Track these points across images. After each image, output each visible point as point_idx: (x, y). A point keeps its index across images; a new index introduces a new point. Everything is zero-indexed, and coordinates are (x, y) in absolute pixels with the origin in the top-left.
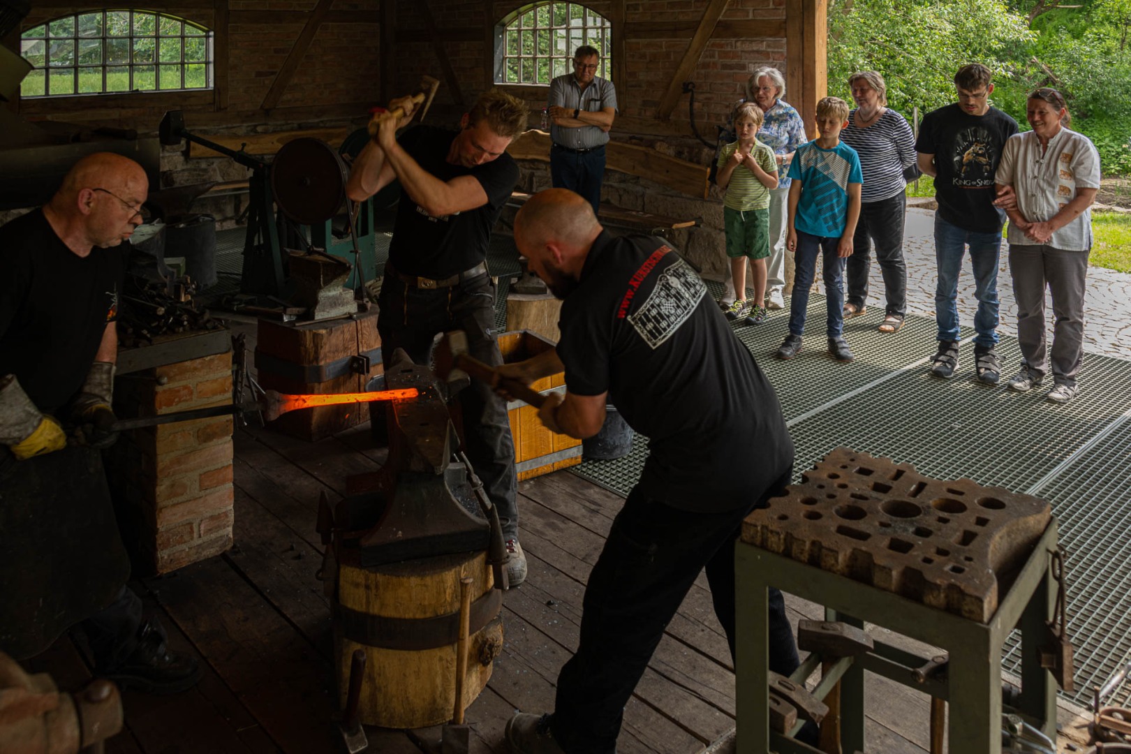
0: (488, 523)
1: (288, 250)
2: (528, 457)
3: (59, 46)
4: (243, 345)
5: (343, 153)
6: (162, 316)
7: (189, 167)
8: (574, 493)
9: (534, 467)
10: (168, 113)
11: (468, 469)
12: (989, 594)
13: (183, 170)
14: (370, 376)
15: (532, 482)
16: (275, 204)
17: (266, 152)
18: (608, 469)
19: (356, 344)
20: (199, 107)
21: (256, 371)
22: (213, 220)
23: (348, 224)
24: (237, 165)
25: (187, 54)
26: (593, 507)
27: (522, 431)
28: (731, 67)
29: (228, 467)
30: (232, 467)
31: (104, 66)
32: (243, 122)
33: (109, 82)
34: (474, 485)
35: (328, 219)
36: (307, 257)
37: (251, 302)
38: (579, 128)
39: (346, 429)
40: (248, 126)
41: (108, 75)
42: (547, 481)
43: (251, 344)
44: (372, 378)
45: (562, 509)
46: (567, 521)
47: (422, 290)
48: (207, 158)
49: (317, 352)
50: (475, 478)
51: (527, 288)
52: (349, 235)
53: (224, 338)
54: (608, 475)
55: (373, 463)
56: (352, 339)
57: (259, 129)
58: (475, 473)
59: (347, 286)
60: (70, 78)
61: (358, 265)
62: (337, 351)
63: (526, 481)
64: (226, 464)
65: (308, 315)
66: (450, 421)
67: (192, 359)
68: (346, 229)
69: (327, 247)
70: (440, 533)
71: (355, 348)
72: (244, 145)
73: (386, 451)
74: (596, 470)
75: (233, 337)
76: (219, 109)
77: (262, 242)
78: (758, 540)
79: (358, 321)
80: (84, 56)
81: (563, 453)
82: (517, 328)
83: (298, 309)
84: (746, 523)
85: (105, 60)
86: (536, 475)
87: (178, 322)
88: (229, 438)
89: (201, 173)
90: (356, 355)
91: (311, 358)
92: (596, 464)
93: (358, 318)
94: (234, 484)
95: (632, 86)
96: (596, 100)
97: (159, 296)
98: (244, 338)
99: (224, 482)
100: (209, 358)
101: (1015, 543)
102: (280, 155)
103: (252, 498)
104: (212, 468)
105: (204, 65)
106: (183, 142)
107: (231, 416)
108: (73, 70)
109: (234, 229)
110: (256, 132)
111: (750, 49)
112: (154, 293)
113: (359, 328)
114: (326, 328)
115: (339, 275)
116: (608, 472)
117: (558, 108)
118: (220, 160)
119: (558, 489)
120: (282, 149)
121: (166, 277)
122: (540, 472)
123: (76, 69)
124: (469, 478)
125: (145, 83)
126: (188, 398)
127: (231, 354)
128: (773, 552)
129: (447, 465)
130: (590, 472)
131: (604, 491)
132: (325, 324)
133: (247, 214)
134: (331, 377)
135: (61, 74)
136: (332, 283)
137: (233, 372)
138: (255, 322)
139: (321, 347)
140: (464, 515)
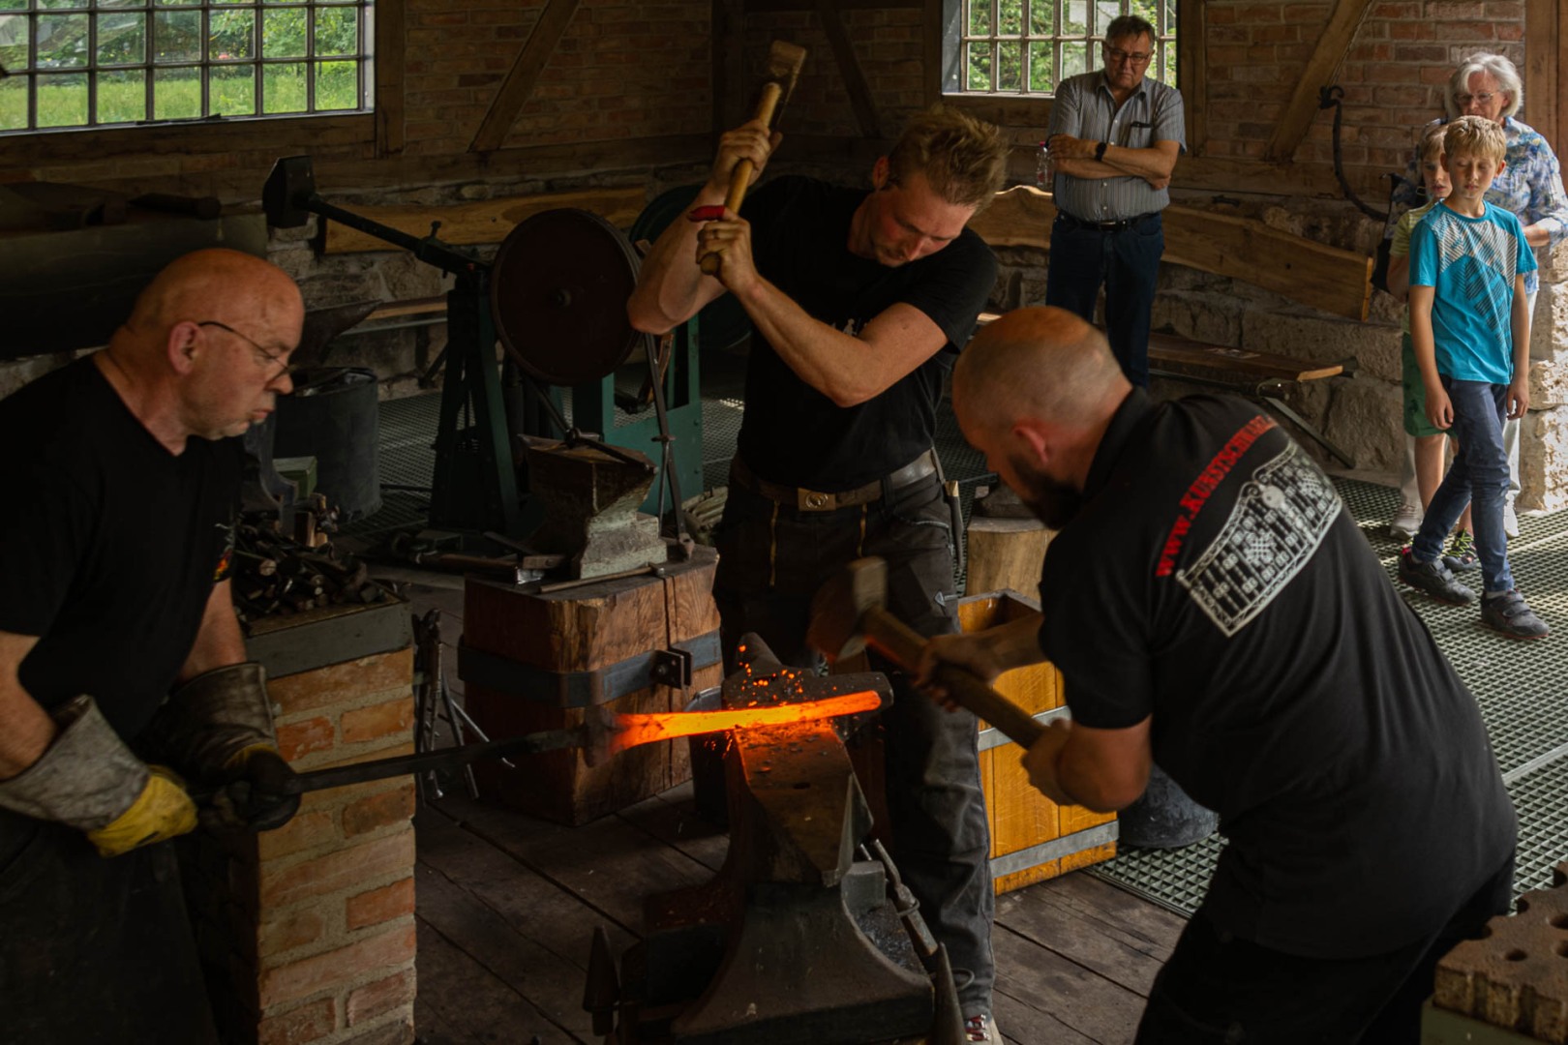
0: (928, 981)
1: (526, 439)
2: (1010, 848)
3: (55, 26)
4: (434, 634)
5: (639, 238)
6: (272, 579)
7: (323, 271)
8: (1100, 917)
9: (1022, 867)
10: (281, 162)
11: (888, 874)
13: (312, 279)
14: (692, 691)
15: (1016, 898)
16: (498, 346)
17: (478, 239)
18: (1168, 868)
19: (663, 627)
20: (345, 149)
21: (460, 686)
22: (374, 379)
23: (648, 385)
24: (421, 266)
25: (319, 41)
26: (1139, 944)
27: (998, 796)
28: (1415, 55)
29: (404, 881)
30: (412, 883)
31: (149, 68)
32: (434, 178)
33: (159, 99)
34: (901, 906)
35: (607, 373)
36: (566, 452)
37: (448, 546)
38: (1106, 179)
39: (641, 800)
40: (444, 187)
41: (158, 86)
42: (1047, 895)
43: (451, 633)
44: (697, 696)
45: (1077, 950)
46: (1086, 974)
47: (808, 513)
48: (361, 253)
49: (584, 644)
50: (904, 893)
51: (1007, 506)
52: (648, 406)
53: (397, 620)
54: (1168, 879)
55: (697, 867)
56: (655, 618)
57: (467, 192)
58: (904, 881)
59: (645, 510)
60: (78, 91)
61: (668, 468)
62: (626, 641)
63: (1005, 895)
64: (400, 877)
65: (568, 570)
66: (853, 778)
67: (331, 665)
68: (644, 392)
69: (605, 430)
70: (832, 1006)
71: (663, 634)
72: (436, 225)
73: (724, 842)
74: (1145, 869)
75: (414, 618)
76: (386, 153)
77: (472, 422)
78: (1468, 1002)
79: (669, 581)
80: (108, 48)
81: (1079, 836)
82: (987, 589)
83: (545, 558)
84: (1445, 969)
85: (150, 53)
86: (1026, 884)
87: (304, 590)
88: (407, 823)
89: (349, 284)
90: (664, 648)
91: (574, 655)
92: (1146, 859)
93: (668, 573)
94: (416, 915)
95: (1219, 96)
96: (1142, 126)
97: (264, 536)
98: (437, 619)
99: (395, 913)
100: (365, 661)
102: (512, 245)
103: (450, 942)
104: (370, 885)
105: (353, 64)
106: (312, 221)
107: (411, 779)
108: (86, 76)
109: (417, 397)
110: (460, 198)
111: (1454, 18)
112: (255, 530)
113: (671, 594)
114: (604, 596)
115: (632, 487)
116: (1168, 874)
117: (1067, 138)
118: (386, 257)
119: (1069, 910)
120: (513, 232)
121: (277, 498)
122: (1033, 878)
123: (92, 74)
124: (891, 893)
125: (233, 100)
126: (323, 743)
127: (411, 653)
128: (1497, 1025)
129: (846, 868)
130: (1133, 875)
131: (1159, 913)
132: (602, 588)
133: (443, 367)
134: (614, 694)
135: (59, 84)
136: (616, 505)
137: (414, 688)
138: (458, 585)
139: (594, 634)
140: (881, 967)
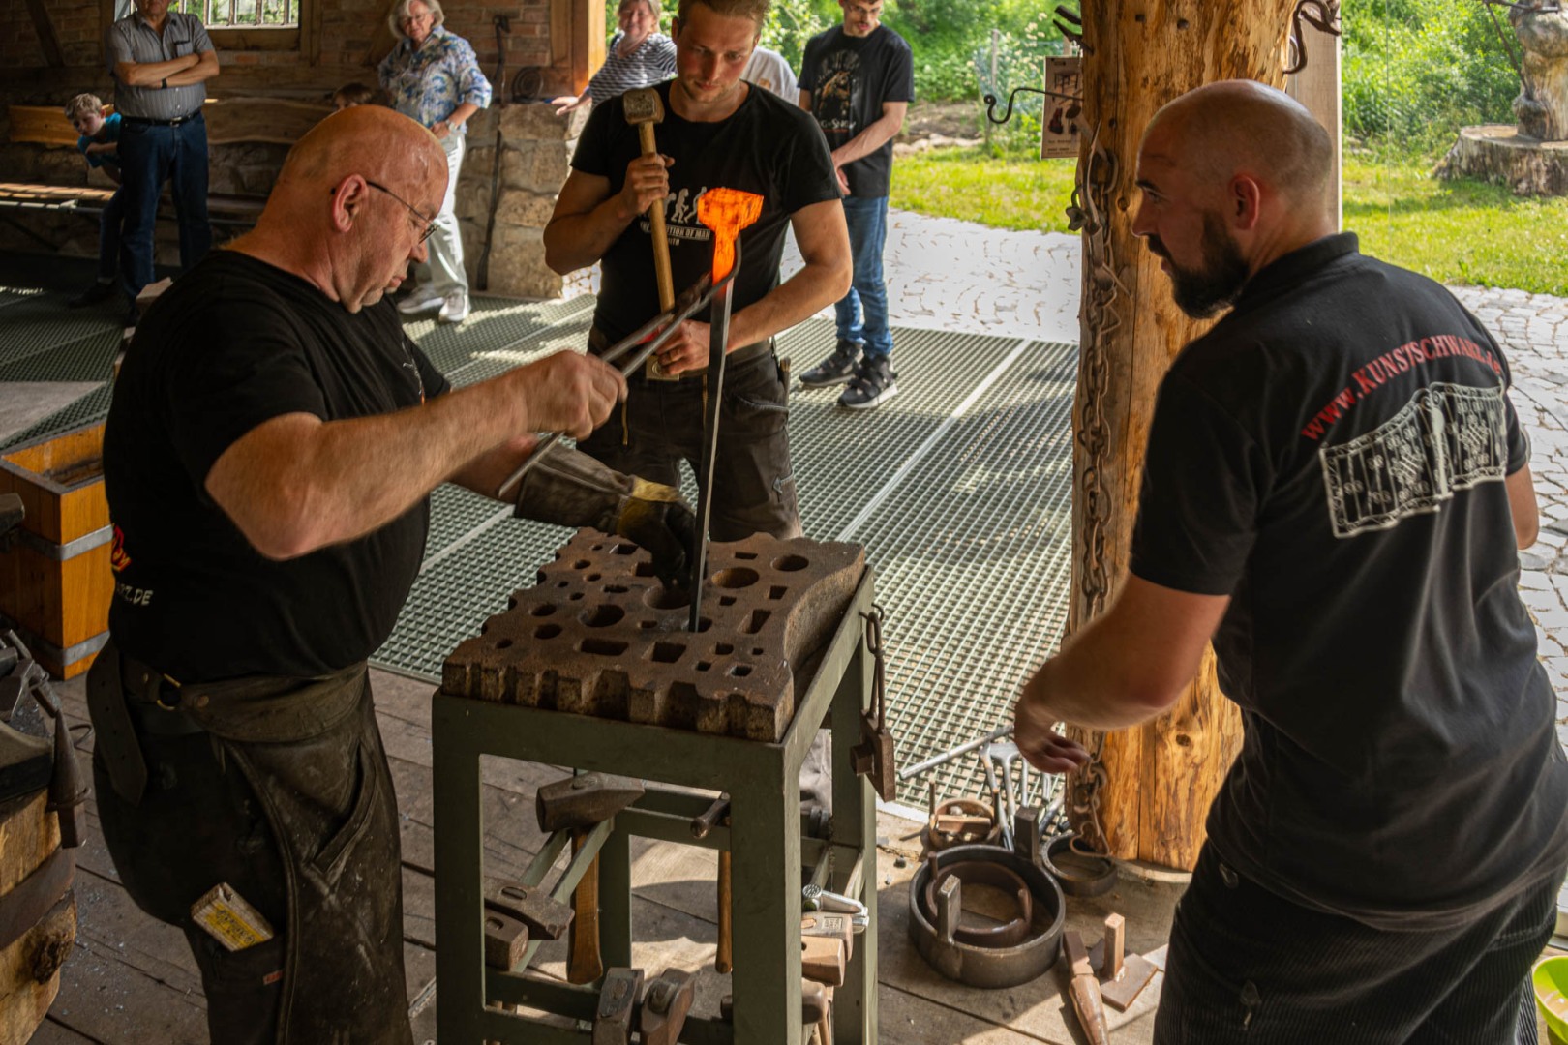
12: (783, 698)
78: (467, 687)
96: (183, 43)
101: (819, 614)
128: (489, 700)
